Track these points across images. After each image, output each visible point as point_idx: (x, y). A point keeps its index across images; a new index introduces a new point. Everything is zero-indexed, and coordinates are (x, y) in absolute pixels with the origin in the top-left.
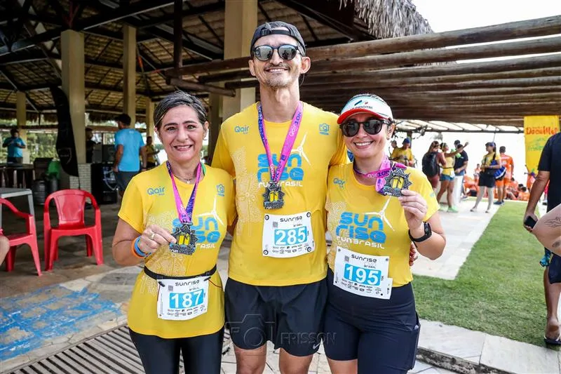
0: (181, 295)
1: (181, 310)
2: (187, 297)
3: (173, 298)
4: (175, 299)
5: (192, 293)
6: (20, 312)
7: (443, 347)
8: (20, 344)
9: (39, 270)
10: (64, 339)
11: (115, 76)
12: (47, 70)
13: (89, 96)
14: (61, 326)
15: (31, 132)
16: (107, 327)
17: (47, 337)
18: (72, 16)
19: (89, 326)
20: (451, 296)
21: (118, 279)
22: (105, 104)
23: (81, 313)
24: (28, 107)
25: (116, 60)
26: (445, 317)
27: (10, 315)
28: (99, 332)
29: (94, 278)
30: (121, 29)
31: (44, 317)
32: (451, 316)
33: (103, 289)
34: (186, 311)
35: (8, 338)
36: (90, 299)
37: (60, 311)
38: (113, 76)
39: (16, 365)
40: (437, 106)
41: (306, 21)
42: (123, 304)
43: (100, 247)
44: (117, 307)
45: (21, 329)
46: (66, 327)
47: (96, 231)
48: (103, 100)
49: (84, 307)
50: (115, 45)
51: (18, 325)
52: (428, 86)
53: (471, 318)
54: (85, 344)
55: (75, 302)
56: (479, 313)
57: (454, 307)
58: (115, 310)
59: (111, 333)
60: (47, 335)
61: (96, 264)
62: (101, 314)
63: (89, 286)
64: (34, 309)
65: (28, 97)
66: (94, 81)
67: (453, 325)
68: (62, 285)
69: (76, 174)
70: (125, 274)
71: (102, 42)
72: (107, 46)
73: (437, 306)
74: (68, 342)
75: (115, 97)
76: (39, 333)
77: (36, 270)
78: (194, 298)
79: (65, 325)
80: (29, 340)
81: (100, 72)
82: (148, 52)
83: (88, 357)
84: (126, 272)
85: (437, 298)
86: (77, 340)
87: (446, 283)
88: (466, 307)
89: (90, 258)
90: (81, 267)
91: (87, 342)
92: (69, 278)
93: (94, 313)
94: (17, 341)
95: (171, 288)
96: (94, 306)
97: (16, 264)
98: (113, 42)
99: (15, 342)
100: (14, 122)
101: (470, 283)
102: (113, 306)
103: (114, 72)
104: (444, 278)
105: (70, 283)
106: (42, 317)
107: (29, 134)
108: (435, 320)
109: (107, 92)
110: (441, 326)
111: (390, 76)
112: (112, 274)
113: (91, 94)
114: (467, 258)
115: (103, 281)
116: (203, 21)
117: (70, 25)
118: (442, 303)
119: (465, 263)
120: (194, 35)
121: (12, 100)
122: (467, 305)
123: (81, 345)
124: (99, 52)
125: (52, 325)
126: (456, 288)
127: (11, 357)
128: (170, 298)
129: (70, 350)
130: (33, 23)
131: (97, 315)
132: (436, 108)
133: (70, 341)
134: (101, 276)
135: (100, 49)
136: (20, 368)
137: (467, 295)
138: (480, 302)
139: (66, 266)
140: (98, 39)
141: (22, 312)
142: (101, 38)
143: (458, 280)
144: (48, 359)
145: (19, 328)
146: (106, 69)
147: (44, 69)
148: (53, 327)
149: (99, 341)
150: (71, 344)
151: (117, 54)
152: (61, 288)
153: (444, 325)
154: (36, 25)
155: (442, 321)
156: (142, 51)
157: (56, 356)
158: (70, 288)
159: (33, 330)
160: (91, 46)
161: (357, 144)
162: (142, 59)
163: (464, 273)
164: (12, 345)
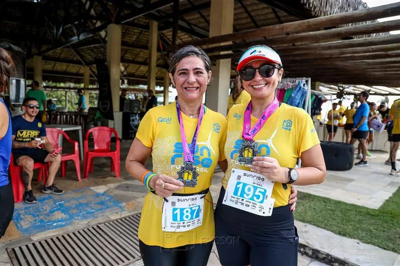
0: (182, 210)
1: (182, 222)
2: (187, 212)
3: (175, 212)
4: (177, 213)
5: (191, 208)
6: (63, 202)
7: (358, 260)
8: (60, 221)
9: (79, 177)
10: (86, 222)
11: (144, 55)
12: (103, 52)
13: (128, 69)
14: (86, 214)
15: (92, 92)
16: (114, 217)
17: (76, 219)
18: (115, 15)
19: (103, 216)
20: (373, 221)
21: (127, 187)
22: (137, 73)
23: (100, 207)
24: (91, 76)
25: (145, 44)
26: (363, 237)
27: (57, 204)
28: (108, 220)
29: (112, 186)
30: (148, 23)
31: (77, 207)
32: (369, 237)
33: (116, 193)
34: (186, 224)
35: (54, 217)
36: (107, 199)
37: (87, 204)
38: (142, 55)
39: (54, 234)
40: (376, 73)
41: (275, 12)
42: (128, 204)
43: (118, 166)
44: (123, 206)
45: (62, 212)
46: (89, 215)
47: (116, 155)
48: (136, 71)
49: (102, 203)
50: (145, 34)
51: (60, 210)
52: (364, 56)
53: (387, 240)
54: (98, 226)
55: (97, 199)
56: (395, 238)
57: (373, 230)
58: (121, 207)
59: (115, 222)
60: (77, 218)
61: (115, 177)
62: (112, 209)
63: (108, 190)
64: (71, 201)
65: (91, 69)
66: (130, 59)
67: (369, 243)
68: (91, 188)
69: (112, 119)
70: (133, 185)
71: (136, 32)
72: (139, 35)
73: (358, 228)
74: (88, 224)
75: (144, 69)
76: (71, 217)
77: (78, 178)
78: (192, 212)
79: (88, 213)
80: (65, 220)
81: (135, 52)
82: (166, 38)
83: (98, 235)
84: (133, 183)
85: (360, 222)
86: (93, 224)
87: (369, 210)
88: (384, 231)
89: (113, 172)
90: (105, 178)
91: (99, 225)
92: (97, 184)
93: (108, 208)
94: (58, 219)
95: (173, 204)
96: (108, 203)
97: (67, 173)
98: (143, 32)
99: (57, 220)
100: (82, 85)
101: (391, 213)
102: (120, 205)
103: (144, 53)
104: (369, 207)
105: (96, 187)
106: (75, 207)
107: (91, 93)
108: (354, 238)
109: (138, 66)
110: (358, 243)
111: (330, 48)
112: (124, 184)
113: (129, 67)
114: (393, 194)
115: (117, 188)
116: (201, 14)
117: (113, 20)
118: (363, 226)
119: (390, 198)
120: (195, 25)
121: (82, 71)
122: (385, 230)
123: (95, 227)
124: (134, 39)
125: (81, 212)
126: (378, 215)
127: (53, 229)
128: (173, 212)
129: (88, 229)
130: (94, 21)
131: (109, 209)
132: (375, 75)
133: (89, 224)
134: (117, 185)
135: (135, 37)
136: (57, 236)
137: (387, 222)
138: (398, 229)
139: (96, 177)
140: (134, 30)
141: (65, 203)
142: (136, 29)
143: (381, 210)
144: (74, 233)
145: (60, 211)
146: (138, 50)
147: (100, 51)
148: (81, 214)
149: (107, 226)
150: (89, 226)
151: (146, 40)
152: (90, 190)
153: (361, 243)
154: (96, 22)
155: (360, 239)
156: (161, 38)
157: (79, 232)
158: (96, 191)
159: (69, 214)
160: (129, 35)
161: (254, 87)
162: (162, 43)
163: (388, 205)
164: (55, 222)
